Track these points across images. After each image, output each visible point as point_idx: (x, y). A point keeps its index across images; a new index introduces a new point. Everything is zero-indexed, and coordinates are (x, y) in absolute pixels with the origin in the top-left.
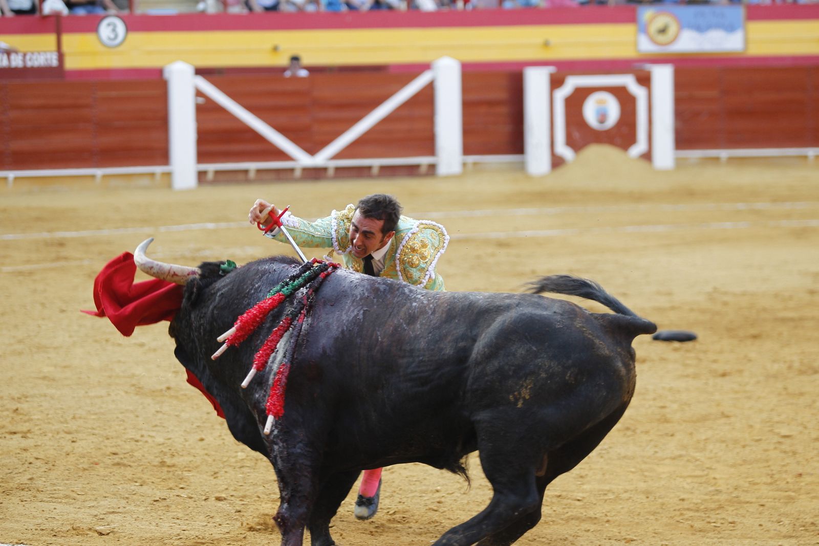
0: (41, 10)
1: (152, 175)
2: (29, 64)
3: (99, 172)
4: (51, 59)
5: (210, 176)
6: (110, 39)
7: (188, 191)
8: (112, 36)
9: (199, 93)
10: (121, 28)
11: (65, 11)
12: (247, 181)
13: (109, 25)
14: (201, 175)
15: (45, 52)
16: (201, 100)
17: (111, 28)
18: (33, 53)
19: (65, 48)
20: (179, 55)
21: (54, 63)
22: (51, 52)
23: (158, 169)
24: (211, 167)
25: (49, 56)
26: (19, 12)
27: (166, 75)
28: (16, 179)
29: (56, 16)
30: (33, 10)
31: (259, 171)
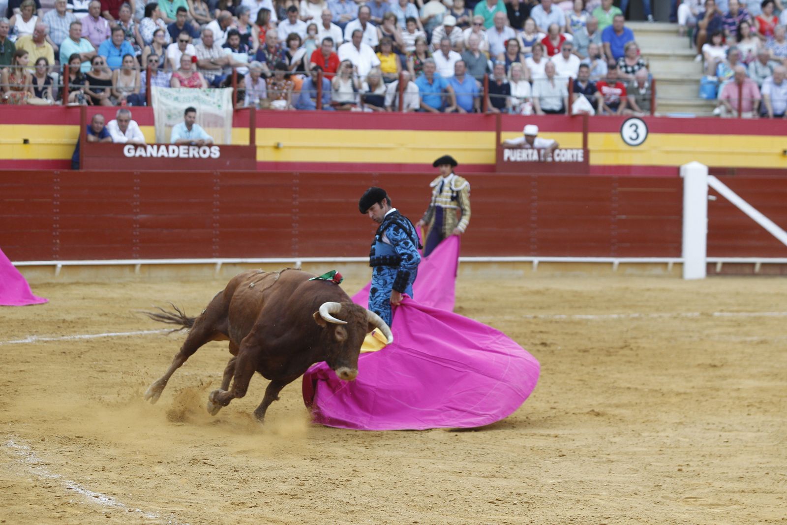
0: (570, 109)
1: (666, 264)
2: (557, 159)
3: (616, 260)
4: (577, 155)
5: (719, 268)
6: (631, 139)
7: (698, 281)
8: (634, 136)
9: (711, 191)
10: (642, 129)
11: (592, 112)
12: (754, 275)
13: (631, 126)
14: (710, 267)
15: (572, 149)
16: (713, 198)
17: (634, 128)
18: (560, 150)
19: (590, 146)
20: (695, 155)
21: (580, 159)
22: (578, 149)
23: (671, 260)
24: (720, 260)
25: (575, 152)
26: (549, 112)
27: (682, 174)
28: (540, 263)
29: (584, 116)
30: (562, 111)
31: (764, 265)
